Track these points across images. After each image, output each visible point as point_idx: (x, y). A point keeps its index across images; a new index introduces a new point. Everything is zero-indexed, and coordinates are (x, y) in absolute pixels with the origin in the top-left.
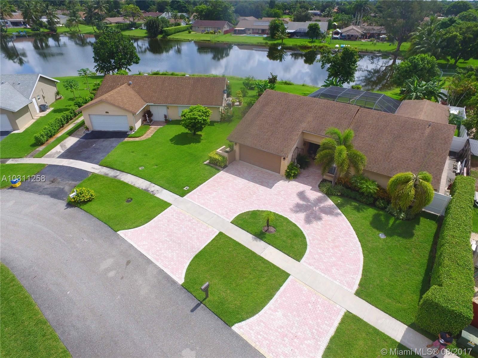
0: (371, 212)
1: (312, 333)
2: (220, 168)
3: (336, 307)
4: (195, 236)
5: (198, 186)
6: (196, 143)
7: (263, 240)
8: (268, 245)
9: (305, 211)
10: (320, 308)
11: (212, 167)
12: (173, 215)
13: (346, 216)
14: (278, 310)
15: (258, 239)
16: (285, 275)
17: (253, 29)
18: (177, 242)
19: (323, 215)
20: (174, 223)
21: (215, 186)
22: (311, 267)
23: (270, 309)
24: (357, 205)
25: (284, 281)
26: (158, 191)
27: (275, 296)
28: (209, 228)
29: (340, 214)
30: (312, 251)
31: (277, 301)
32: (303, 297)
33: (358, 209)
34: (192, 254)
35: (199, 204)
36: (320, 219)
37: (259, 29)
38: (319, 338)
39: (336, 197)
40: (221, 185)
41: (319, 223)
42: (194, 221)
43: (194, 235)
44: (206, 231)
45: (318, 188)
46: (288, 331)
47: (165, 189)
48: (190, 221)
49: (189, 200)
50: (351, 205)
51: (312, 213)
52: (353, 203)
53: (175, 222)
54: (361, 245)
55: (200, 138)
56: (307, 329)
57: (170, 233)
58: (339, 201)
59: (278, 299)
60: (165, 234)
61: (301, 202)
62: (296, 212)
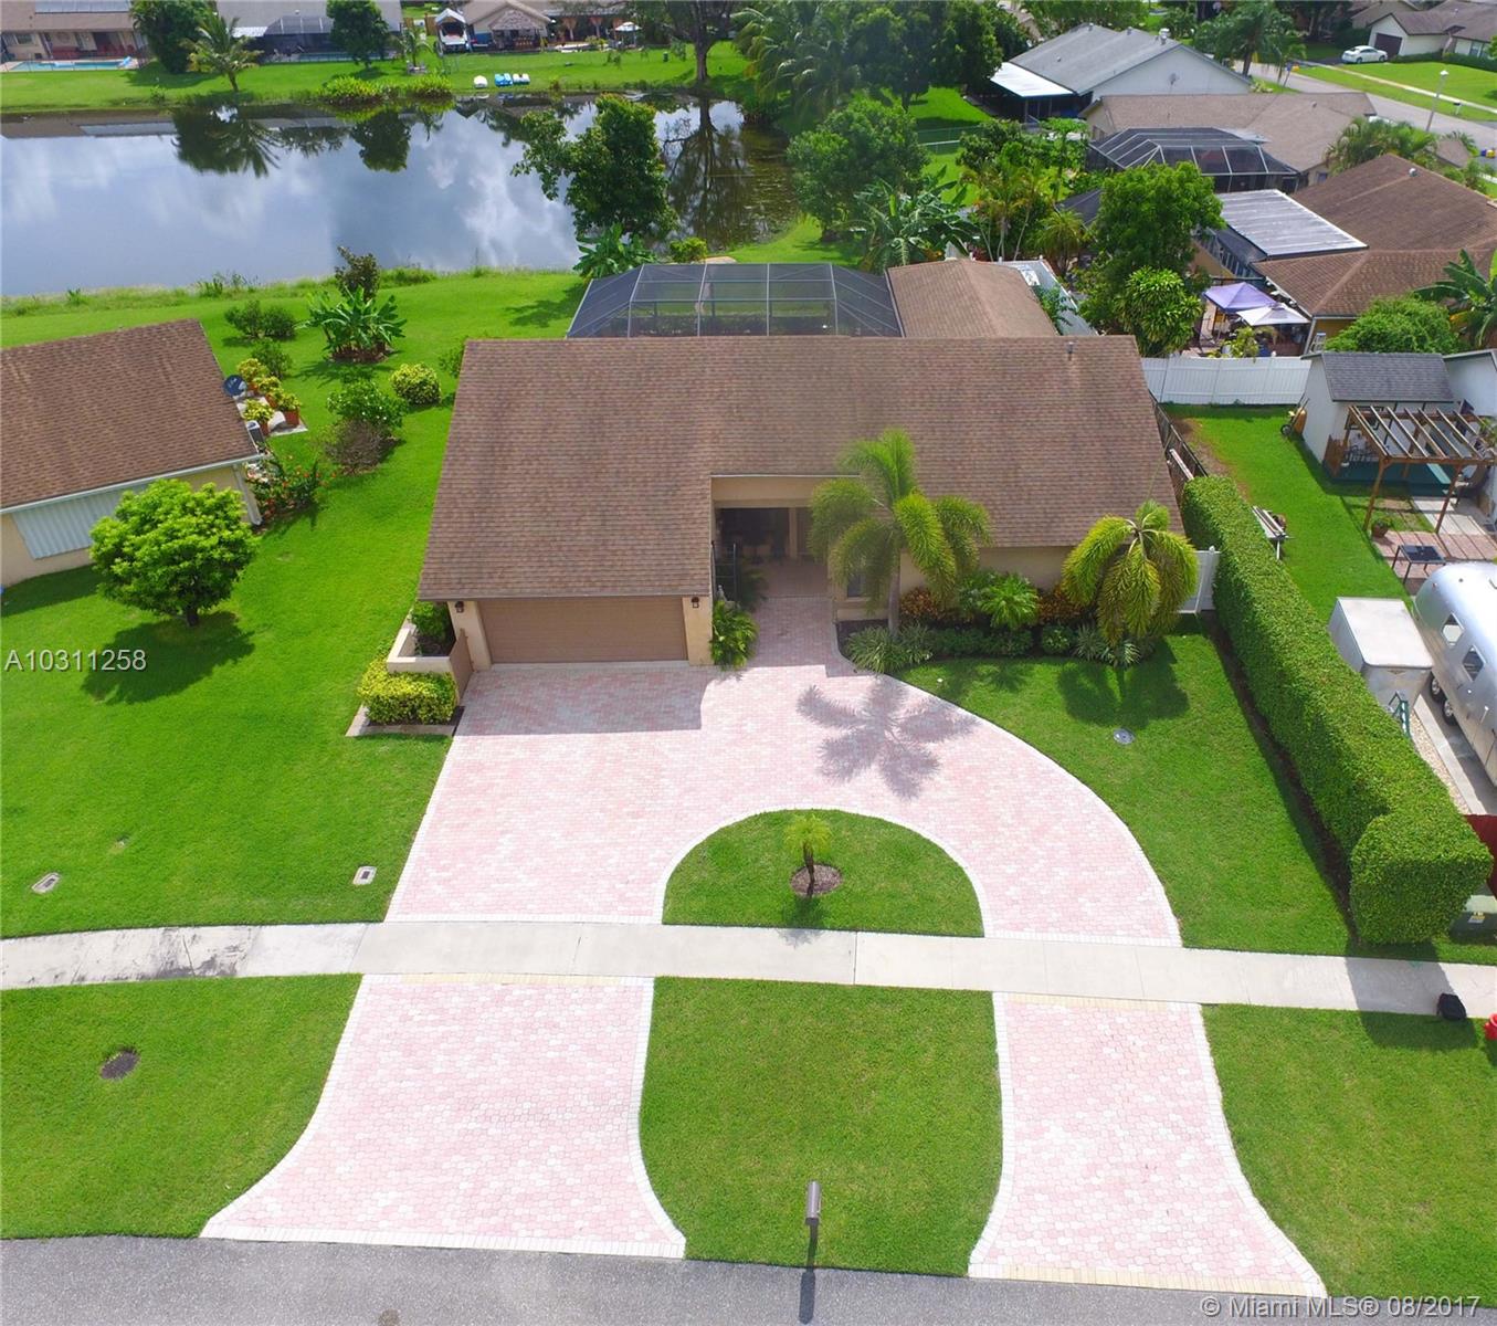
0: (1043, 677)
1: (1174, 1126)
2: (439, 730)
3: (1172, 1013)
4: (573, 1047)
5: (408, 842)
6: (236, 662)
7: (824, 928)
8: (853, 934)
9: (870, 759)
10: (1140, 1043)
11: (399, 737)
12: (406, 1018)
13: (993, 722)
14: (1045, 1123)
15: (806, 932)
16: (976, 1006)
17: (46, 36)
18: (518, 1112)
19: (931, 747)
20: (443, 1046)
21: (479, 810)
22: (1025, 935)
23: (1019, 1135)
24: (996, 669)
25: (991, 1025)
26: (235, 949)
27: (1002, 1087)
28: (601, 988)
29: (973, 722)
30: (987, 881)
31: (1017, 1099)
32: (1076, 1040)
33: (1008, 683)
34: (617, 1121)
35: (479, 917)
36: (930, 764)
37: (76, 34)
38: (1198, 1130)
39: (922, 670)
40: (503, 797)
41: (939, 777)
42: (517, 992)
43: (564, 1047)
44: (599, 1006)
45: (847, 663)
46: (1116, 1166)
47: (263, 924)
48: (499, 1000)
49: (420, 917)
50: (982, 678)
51: (895, 757)
52: (984, 669)
53: (444, 1038)
54: (1095, 791)
55: (236, 630)
56: (1154, 1124)
57: (457, 1095)
58: (940, 680)
59: (1020, 1091)
60: (442, 1107)
61: (836, 733)
62: (847, 773)
